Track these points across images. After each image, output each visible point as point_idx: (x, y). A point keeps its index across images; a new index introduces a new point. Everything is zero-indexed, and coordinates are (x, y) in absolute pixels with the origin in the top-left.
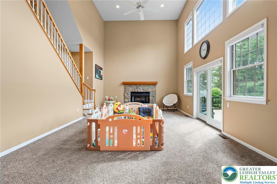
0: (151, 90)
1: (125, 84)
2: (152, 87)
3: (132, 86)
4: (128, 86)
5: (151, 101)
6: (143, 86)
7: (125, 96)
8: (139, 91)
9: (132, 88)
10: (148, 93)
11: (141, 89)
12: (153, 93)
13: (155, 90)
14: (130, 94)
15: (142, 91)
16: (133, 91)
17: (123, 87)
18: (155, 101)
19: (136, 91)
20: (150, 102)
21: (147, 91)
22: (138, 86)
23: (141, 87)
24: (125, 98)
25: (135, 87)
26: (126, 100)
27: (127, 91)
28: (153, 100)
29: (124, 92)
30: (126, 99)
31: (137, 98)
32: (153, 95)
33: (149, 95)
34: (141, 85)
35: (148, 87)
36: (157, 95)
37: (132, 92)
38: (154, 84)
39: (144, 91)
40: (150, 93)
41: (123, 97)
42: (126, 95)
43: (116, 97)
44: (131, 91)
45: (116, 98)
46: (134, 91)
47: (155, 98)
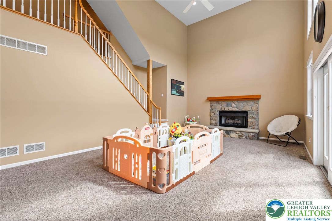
0: (249, 108)
1: (211, 100)
2: (251, 103)
3: (220, 102)
4: (216, 102)
5: (249, 124)
6: (236, 103)
7: (211, 116)
8: (231, 110)
9: (220, 106)
10: (246, 112)
11: (233, 107)
12: (253, 113)
13: (258, 108)
14: (218, 114)
15: (235, 109)
16: (222, 110)
17: (208, 104)
18: (258, 125)
19: (226, 109)
20: (248, 127)
21: (244, 109)
22: (229, 102)
23: (233, 104)
24: (211, 119)
25: (224, 104)
26: (212, 121)
27: (214, 110)
28: (254, 124)
29: (210, 111)
30: (213, 120)
31: (228, 120)
32: (254, 116)
33: (247, 115)
34: (234, 101)
35: (245, 104)
36: (260, 117)
37: (221, 110)
38: (256, 99)
39: (239, 110)
40: (248, 112)
41: (209, 118)
42: (212, 114)
43: (199, 116)
45: (199, 118)
46: (223, 110)
47: (258, 121)
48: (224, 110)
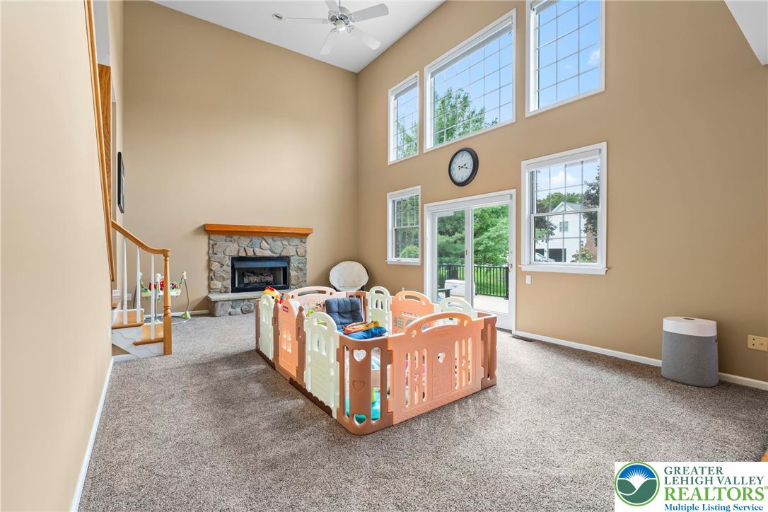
0: (293, 251)
1: (210, 231)
2: (296, 241)
3: (236, 237)
4: (224, 237)
5: (293, 281)
6: (270, 241)
7: (210, 270)
8: (260, 255)
9: (235, 246)
10: (286, 259)
11: (264, 249)
12: (299, 260)
13: (306, 251)
14: (230, 264)
15: (268, 253)
16: (240, 255)
17: (203, 241)
18: (305, 281)
19: (250, 253)
20: (292, 287)
21: (283, 254)
22: (256, 240)
23: (264, 242)
24: (210, 279)
25: (245, 241)
26: (215, 282)
27: (220, 255)
28: (300, 280)
29: (207, 258)
30: (217, 280)
31: (248, 276)
32: (300, 266)
33: (289, 264)
34: (265, 237)
35: (285, 242)
36: (308, 266)
37: (236, 256)
38: (302, 236)
39: (275, 255)
40: (291, 258)
41: (206, 275)
42: (215, 266)
43: (185, 273)
44: (234, 254)
45: (185, 278)
46: (242, 254)
47: (305, 274)
48: (245, 255)
